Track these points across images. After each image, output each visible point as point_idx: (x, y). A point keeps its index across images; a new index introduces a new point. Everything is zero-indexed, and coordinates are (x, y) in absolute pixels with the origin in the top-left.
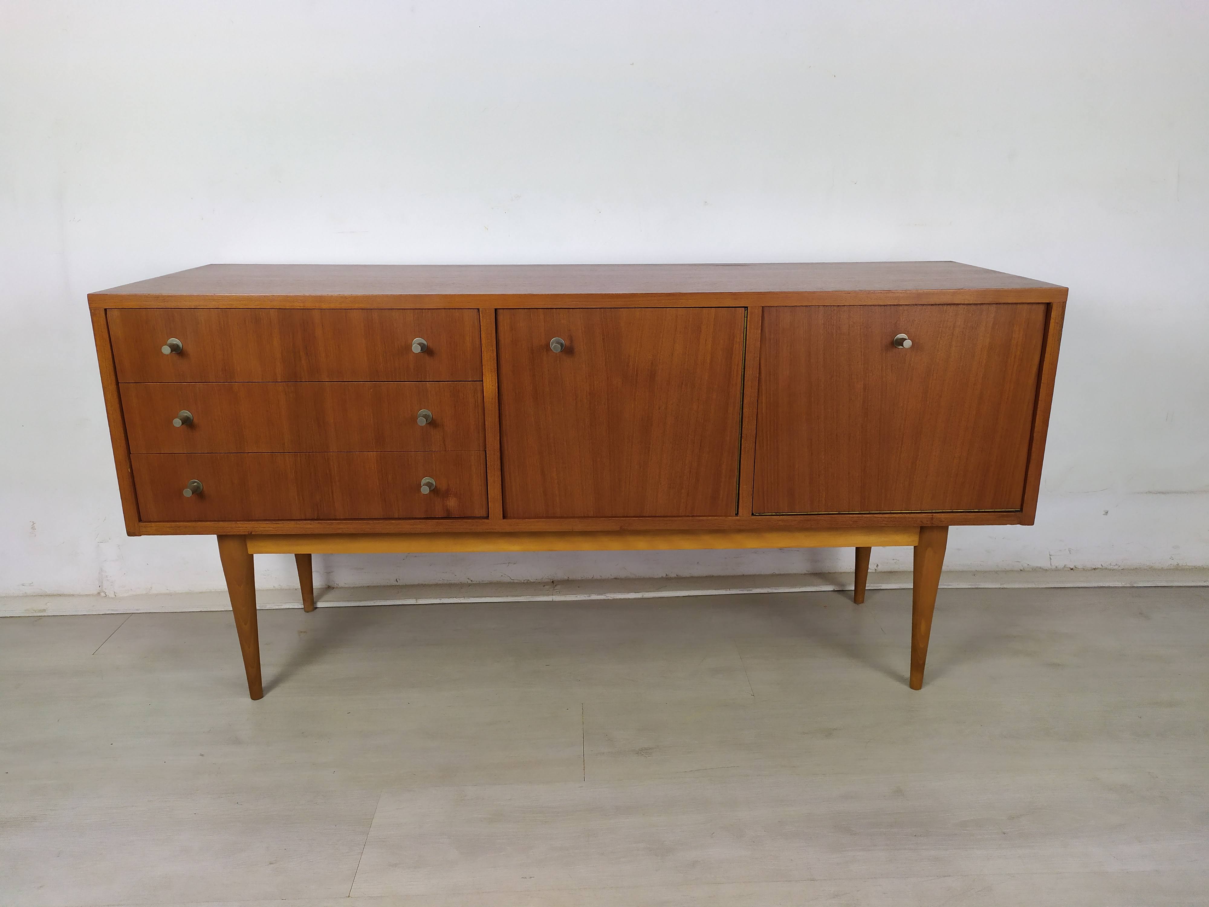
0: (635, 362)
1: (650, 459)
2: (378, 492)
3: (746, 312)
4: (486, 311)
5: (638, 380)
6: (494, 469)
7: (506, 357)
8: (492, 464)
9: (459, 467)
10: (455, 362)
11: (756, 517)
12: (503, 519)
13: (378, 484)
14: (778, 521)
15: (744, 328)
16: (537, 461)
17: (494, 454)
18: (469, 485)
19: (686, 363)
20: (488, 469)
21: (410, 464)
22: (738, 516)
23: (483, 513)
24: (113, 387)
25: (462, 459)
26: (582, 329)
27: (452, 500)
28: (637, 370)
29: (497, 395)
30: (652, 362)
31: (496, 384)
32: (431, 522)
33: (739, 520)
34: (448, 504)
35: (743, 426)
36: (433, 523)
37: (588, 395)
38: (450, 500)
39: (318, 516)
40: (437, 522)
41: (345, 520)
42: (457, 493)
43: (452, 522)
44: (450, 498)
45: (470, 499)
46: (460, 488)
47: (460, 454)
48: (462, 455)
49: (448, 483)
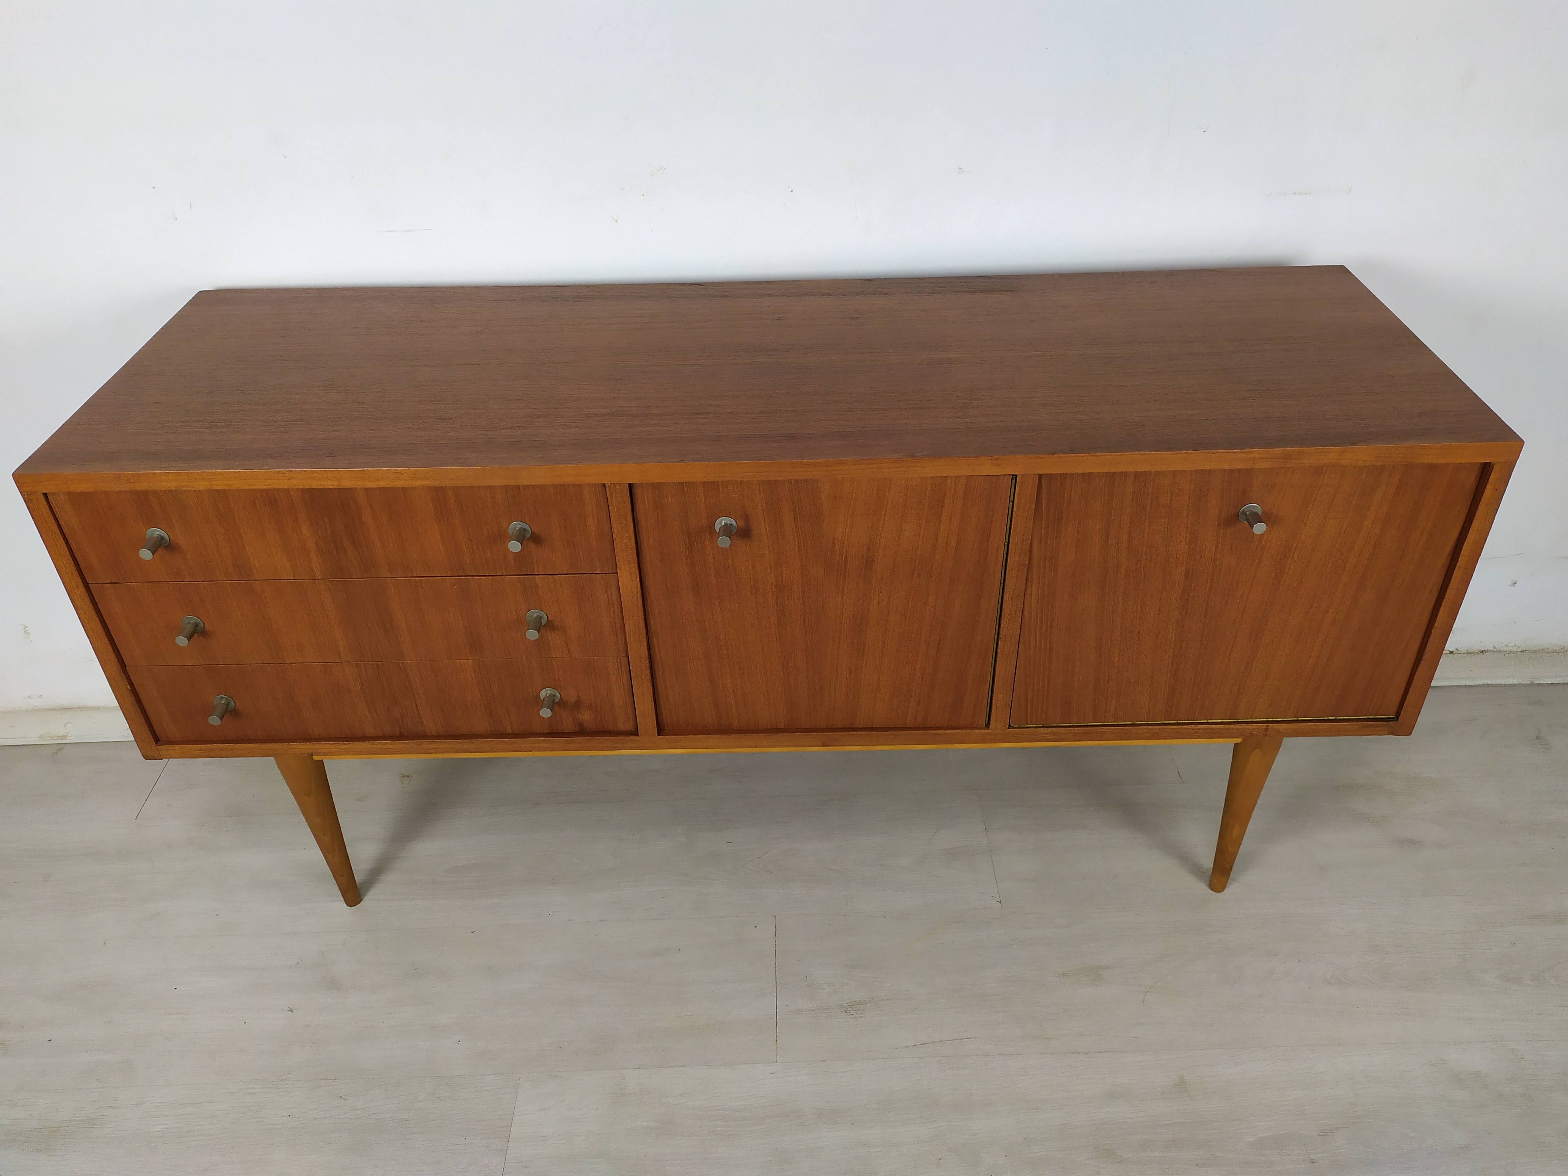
0: (844, 546)
1: (865, 663)
2: (481, 706)
3: (1014, 481)
4: (615, 486)
5: (848, 569)
6: (642, 680)
7: (649, 542)
8: (638, 674)
9: (591, 676)
10: (575, 551)
11: (1015, 730)
12: (659, 735)
13: (479, 697)
14: (1045, 734)
15: (1009, 502)
16: (702, 667)
17: (641, 660)
18: (607, 696)
19: (920, 547)
20: (632, 680)
21: (521, 673)
22: (989, 729)
23: (630, 726)
24: (81, 590)
25: (596, 666)
26: (762, 506)
27: (585, 713)
28: (846, 556)
29: (640, 592)
30: (868, 547)
31: (637, 579)
32: (556, 739)
33: (989, 734)
34: (580, 717)
35: (1002, 626)
36: (560, 741)
37: (773, 587)
38: (583, 713)
39: (401, 733)
40: (567, 740)
41: (439, 737)
42: (591, 705)
43: (587, 740)
44: (582, 710)
45: (611, 712)
46: (595, 701)
47: (592, 660)
48: (595, 662)
49: (578, 694)
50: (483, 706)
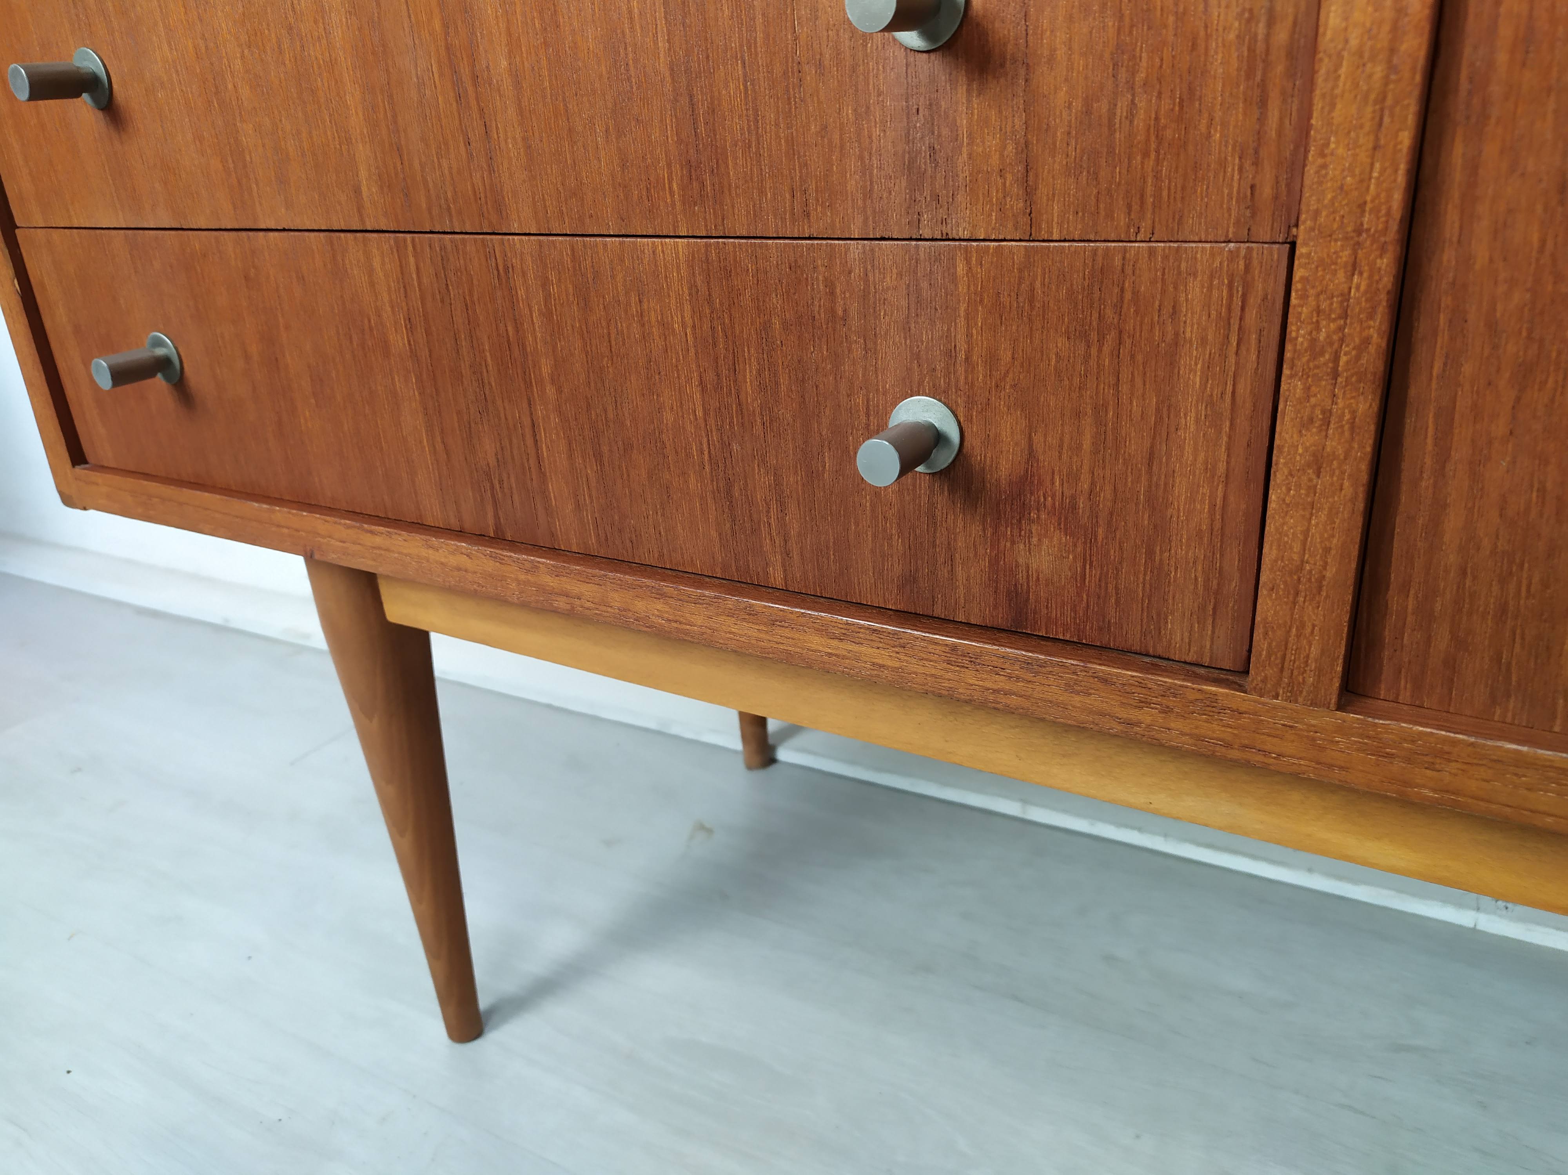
2: (702, 453)
6: (1335, 375)
8: (1322, 336)
9: (1100, 350)
12: (1342, 706)
13: (700, 413)
17: (1354, 267)
18: (1150, 465)
20: (1286, 371)
21: (840, 313)
23: (1217, 640)
25: (1128, 296)
27: (1046, 541)
32: (923, 639)
34: (1022, 556)
36: (931, 648)
38: (1035, 540)
39: (498, 527)
40: (954, 648)
41: (587, 557)
42: (1074, 507)
43: (1027, 664)
44: (1034, 528)
45: (1150, 553)
46: (1093, 483)
47: (1117, 261)
48: (1129, 270)
49: (1030, 438)
50: (706, 457)
